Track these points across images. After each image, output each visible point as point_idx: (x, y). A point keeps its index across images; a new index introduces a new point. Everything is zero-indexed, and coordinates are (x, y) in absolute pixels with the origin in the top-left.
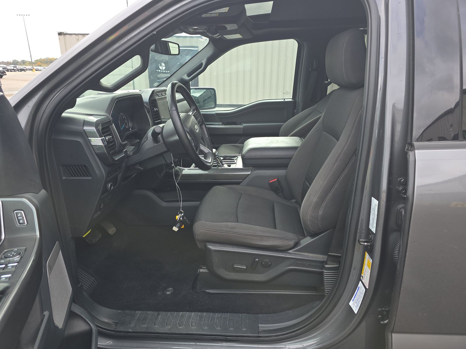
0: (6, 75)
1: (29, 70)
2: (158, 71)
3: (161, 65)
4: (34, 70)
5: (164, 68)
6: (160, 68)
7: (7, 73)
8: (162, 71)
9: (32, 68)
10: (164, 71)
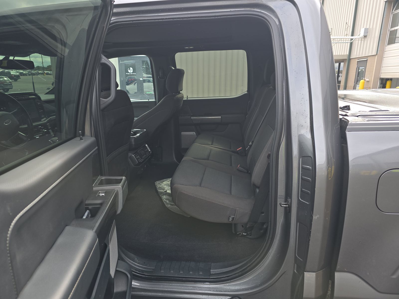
0: (20, 78)
1: (41, 74)
2: (127, 74)
3: (129, 69)
4: (45, 74)
5: (132, 71)
6: (129, 71)
7: (21, 77)
8: (130, 74)
9: (43, 73)
10: (132, 74)
